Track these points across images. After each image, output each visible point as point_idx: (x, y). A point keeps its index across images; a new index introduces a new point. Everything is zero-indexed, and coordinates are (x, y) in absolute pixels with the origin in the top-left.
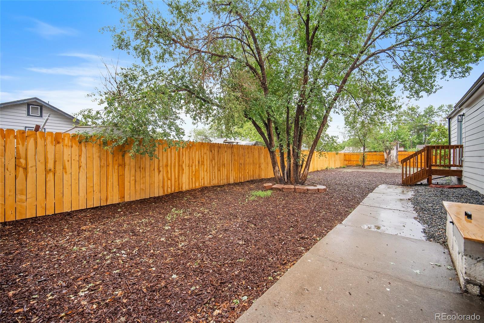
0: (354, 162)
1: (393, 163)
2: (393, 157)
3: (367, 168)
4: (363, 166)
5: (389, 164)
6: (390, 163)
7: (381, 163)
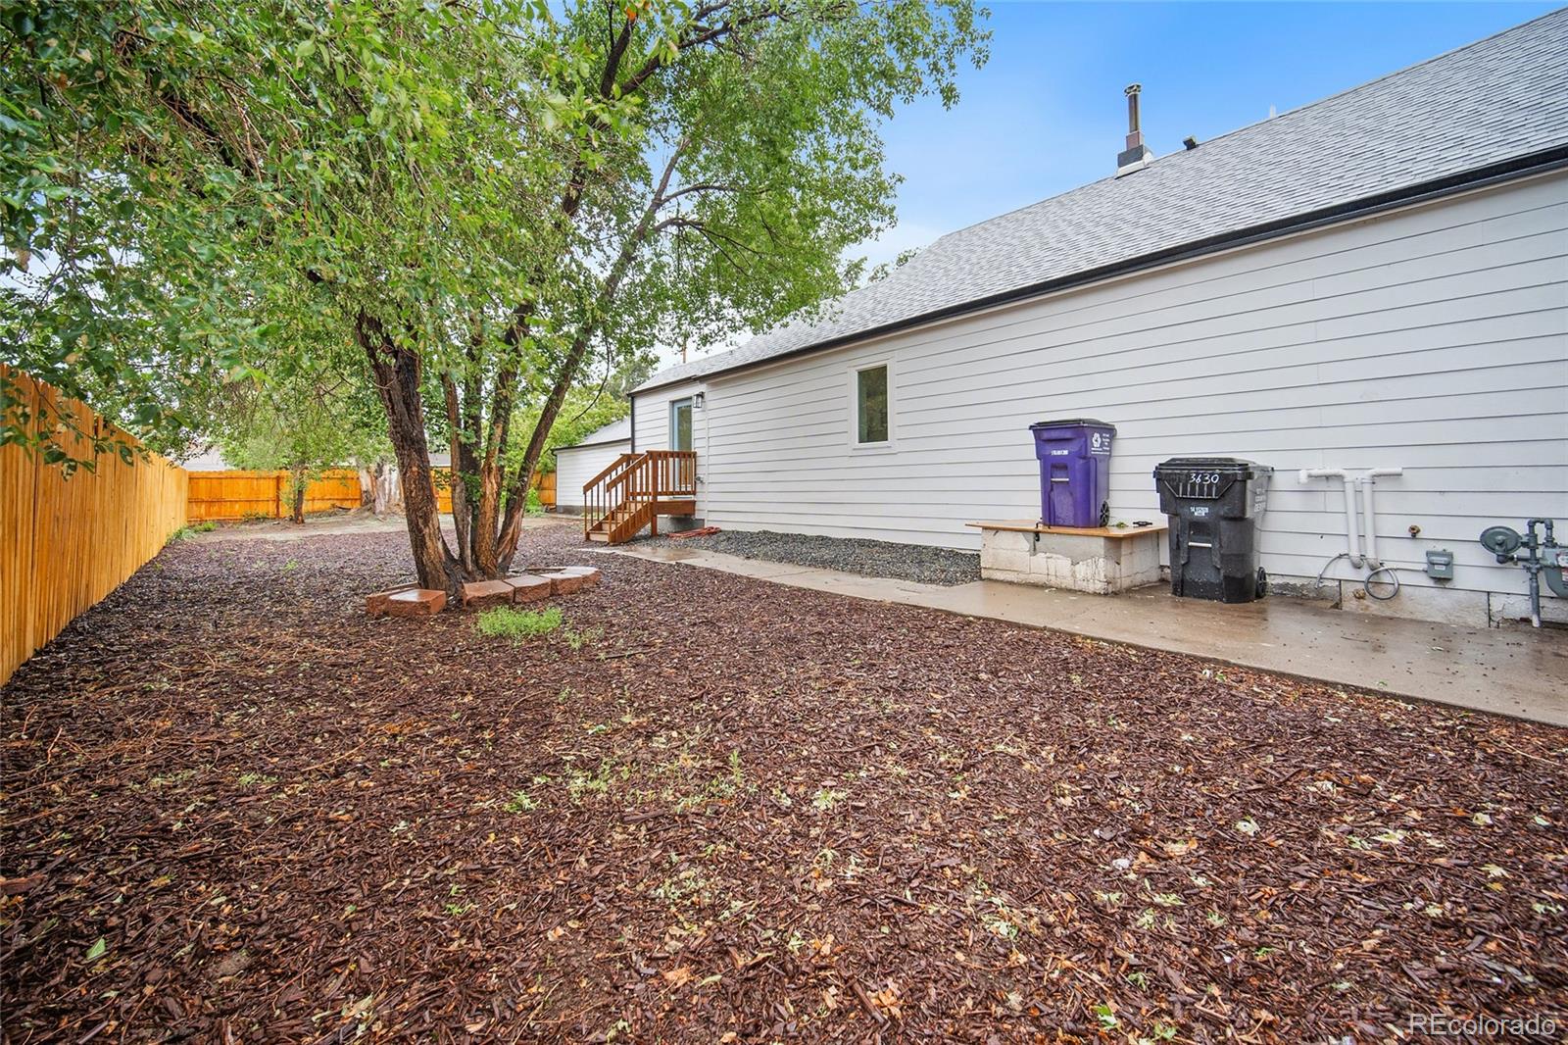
0: (237, 506)
1: (392, 502)
2: (390, 484)
3: (314, 526)
4: (297, 519)
5: (380, 506)
6: (383, 502)
7: (338, 504)
